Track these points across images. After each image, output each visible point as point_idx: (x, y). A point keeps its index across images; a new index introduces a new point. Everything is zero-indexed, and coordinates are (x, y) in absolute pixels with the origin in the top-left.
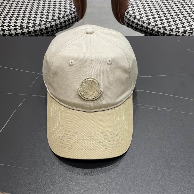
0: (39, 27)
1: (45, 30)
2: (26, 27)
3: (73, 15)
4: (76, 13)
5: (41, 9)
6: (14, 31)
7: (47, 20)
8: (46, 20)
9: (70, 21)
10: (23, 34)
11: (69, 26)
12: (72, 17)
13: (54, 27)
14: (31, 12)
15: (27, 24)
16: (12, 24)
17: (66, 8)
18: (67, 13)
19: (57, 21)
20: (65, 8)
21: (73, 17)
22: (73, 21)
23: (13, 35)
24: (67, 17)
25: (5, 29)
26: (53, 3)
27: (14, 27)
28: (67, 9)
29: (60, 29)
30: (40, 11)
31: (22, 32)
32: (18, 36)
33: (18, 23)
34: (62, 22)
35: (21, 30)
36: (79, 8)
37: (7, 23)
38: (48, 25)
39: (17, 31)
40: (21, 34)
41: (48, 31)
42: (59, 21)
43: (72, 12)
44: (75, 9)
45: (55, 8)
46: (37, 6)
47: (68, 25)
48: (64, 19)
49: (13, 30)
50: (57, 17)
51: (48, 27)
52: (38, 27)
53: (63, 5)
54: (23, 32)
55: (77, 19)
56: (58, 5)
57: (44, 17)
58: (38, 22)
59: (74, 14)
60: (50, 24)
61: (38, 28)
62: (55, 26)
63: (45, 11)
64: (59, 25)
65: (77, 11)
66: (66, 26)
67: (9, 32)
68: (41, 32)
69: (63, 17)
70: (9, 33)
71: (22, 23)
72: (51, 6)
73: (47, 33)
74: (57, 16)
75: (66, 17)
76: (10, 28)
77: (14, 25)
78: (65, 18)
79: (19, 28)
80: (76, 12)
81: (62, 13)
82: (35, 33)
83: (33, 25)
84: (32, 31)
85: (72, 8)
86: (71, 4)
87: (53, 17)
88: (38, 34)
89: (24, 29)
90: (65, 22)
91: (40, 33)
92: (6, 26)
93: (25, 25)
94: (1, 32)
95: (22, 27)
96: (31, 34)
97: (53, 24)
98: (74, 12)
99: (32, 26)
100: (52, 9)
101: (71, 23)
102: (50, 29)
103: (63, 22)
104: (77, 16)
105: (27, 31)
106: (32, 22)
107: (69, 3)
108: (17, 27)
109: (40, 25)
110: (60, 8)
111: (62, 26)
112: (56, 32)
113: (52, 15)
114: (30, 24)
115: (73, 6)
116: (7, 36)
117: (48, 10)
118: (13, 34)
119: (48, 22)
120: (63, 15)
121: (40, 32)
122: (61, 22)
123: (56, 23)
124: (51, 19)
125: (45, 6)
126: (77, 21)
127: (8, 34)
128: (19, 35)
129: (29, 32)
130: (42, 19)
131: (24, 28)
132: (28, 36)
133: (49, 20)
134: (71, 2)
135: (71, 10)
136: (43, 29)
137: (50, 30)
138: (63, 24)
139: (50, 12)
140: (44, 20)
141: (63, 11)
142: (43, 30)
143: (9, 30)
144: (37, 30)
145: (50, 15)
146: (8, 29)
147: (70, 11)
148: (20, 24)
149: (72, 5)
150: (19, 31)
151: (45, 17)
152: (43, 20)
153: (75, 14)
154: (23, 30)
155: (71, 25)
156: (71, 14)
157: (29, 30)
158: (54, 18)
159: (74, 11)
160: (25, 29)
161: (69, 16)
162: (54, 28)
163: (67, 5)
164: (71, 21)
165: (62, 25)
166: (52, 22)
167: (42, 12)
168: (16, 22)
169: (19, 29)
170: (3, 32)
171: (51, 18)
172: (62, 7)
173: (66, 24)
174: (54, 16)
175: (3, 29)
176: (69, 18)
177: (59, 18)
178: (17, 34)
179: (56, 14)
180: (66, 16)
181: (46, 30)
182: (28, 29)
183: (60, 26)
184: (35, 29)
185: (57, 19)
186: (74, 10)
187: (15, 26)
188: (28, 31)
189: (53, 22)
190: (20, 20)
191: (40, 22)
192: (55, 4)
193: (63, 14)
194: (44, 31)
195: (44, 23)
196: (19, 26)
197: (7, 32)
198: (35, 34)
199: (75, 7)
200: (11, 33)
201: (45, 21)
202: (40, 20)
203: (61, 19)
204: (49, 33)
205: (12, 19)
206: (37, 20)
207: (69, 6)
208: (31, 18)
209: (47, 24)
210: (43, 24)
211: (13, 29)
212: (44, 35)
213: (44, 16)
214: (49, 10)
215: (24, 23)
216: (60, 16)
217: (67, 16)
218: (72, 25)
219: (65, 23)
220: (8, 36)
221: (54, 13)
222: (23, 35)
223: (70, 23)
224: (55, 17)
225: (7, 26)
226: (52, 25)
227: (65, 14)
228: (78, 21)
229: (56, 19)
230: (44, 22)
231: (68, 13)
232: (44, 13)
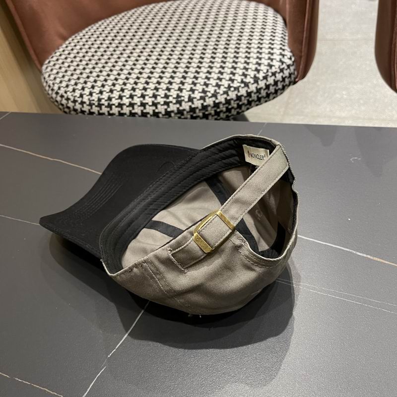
0: (214, 99)
1: (224, 104)
2: (186, 100)
3: (286, 73)
4: (292, 68)
5: (220, 60)
6: (163, 107)
7: (232, 85)
8: (229, 85)
9: (277, 86)
10: (180, 112)
11: (275, 95)
12: (284, 76)
13: (243, 98)
14: (200, 68)
15: (191, 93)
16: (161, 93)
17: (272, 57)
18: (273, 68)
19: (250, 85)
20: (269, 58)
21: (286, 77)
22: (285, 84)
23: (160, 115)
24: (273, 78)
25: (147, 103)
26: (245, 46)
27: (165, 100)
28: (275, 59)
29: (256, 102)
30: (218, 65)
31: (178, 108)
32: (170, 116)
33: (172, 90)
34: (261, 89)
35: (178, 106)
36: (301, 57)
37: (152, 90)
38: (232, 95)
39: (169, 106)
40: (176, 114)
41: (230, 107)
42: (255, 85)
43: (284, 66)
44: (290, 59)
45: (249, 58)
46: (213, 53)
47: (273, 94)
48: (267, 81)
49: (162, 105)
50: (251, 78)
51: (232, 99)
52: (211, 99)
53: (267, 51)
54: (181, 108)
55: (293, 79)
56: (255, 51)
57: (225, 79)
58: (211, 89)
59: (288, 70)
60: (236, 92)
61: (210, 101)
62: (245, 97)
63: (227, 64)
64: (255, 93)
65: (295, 64)
66: (268, 95)
67: (154, 108)
68: (215, 109)
69: (265, 78)
70: (154, 111)
71: (180, 90)
72: (240, 54)
73: (229, 110)
74: (252, 76)
75: (271, 76)
76: (156, 102)
77: (166, 94)
78: (269, 79)
79: (174, 101)
80: (293, 65)
81: (264, 68)
82: (203, 111)
83: (202, 95)
84: (197, 108)
85: (285, 57)
86: (283, 48)
87: (243, 77)
88: (210, 114)
89: (183, 103)
90: (267, 87)
91: (213, 112)
92: (150, 97)
93: (185, 94)
94: (140, 108)
95: (180, 99)
96: (195, 112)
97: (243, 92)
98: (289, 66)
99: (198, 98)
100: (243, 61)
101: (279, 89)
102: (234, 104)
103: (264, 87)
104: (294, 74)
105: (188, 108)
106: (199, 88)
107: (278, 47)
108: (171, 99)
109: (215, 95)
110: (260, 59)
111: (260, 96)
112: (245, 109)
113: (241, 74)
114: (196, 92)
115: (288, 53)
116: (149, 116)
117: (234, 62)
118: (160, 113)
119: (232, 89)
120: (264, 73)
121: (213, 109)
122: (259, 87)
123: (249, 91)
124: (238, 82)
125: (229, 54)
126: (292, 84)
127: (151, 113)
128: (173, 115)
129: (192, 110)
130: (220, 83)
131: (183, 100)
132: (189, 116)
133: (236, 84)
134: (283, 44)
135: (283, 63)
136: (220, 103)
137: (235, 106)
138: (263, 93)
139: (239, 67)
140: (225, 83)
141: (266, 64)
142: (221, 106)
143: (155, 104)
144: (209, 105)
145: (238, 73)
146: (153, 102)
147: (280, 64)
148: (176, 93)
149: (286, 51)
150: (173, 107)
151: (228, 78)
152: (223, 85)
153: (290, 70)
154: (181, 105)
155: (279, 94)
156: (282, 70)
157: (193, 106)
158: (244, 80)
159: (288, 64)
160: (186, 102)
161: (277, 75)
162: (244, 100)
163: (275, 51)
164: (280, 86)
165: (260, 93)
166: (240, 89)
167: (221, 67)
168: (168, 89)
169: (174, 104)
170: (142, 108)
171: (240, 81)
172: (263, 55)
173: (269, 92)
174: (245, 75)
175: (144, 102)
176: (276, 79)
177: (256, 79)
178: (168, 114)
179: (249, 70)
180: (270, 74)
181: (227, 105)
182: (190, 104)
183: (256, 96)
184: (205, 104)
185: (252, 81)
186: (289, 62)
187: (167, 96)
188: (190, 106)
189: (243, 88)
190: (177, 84)
191: (216, 88)
192: (250, 48)
193: (265, 71)
194: (223, 107)
195: (225, 90)
196: (175, 96)
197: (151, 108)
198: (204, 114)
199: (291, 54)
200: (157, 111)
201: (226, 86)
202: (217, 84)
203: (260, 82)
204: (233, 110)
205: (161, 81)
206: (211, 84)
207: (278, 52)
208: (200, 80)
209: (230, 93)
210: (221, 92)
211: (162, 103)
212: (222, 115)
213: (225, 76)
214: (236, 63)
215: (184, 91)
216: (257, 75)
217: (274, 74)
218: (282, 93)
219: (266, 91)
220: (151, 116)
221: (247, 69)
222: (179, 115)
223: (277, 88)
224: (248, 77)
225: (151, 95)
226: (239, 94)
227: (270, 71)
228: (295, 83)
229: (250, 82)
230: (225, 88)
231: (276, 68)
232: (226, 69)
